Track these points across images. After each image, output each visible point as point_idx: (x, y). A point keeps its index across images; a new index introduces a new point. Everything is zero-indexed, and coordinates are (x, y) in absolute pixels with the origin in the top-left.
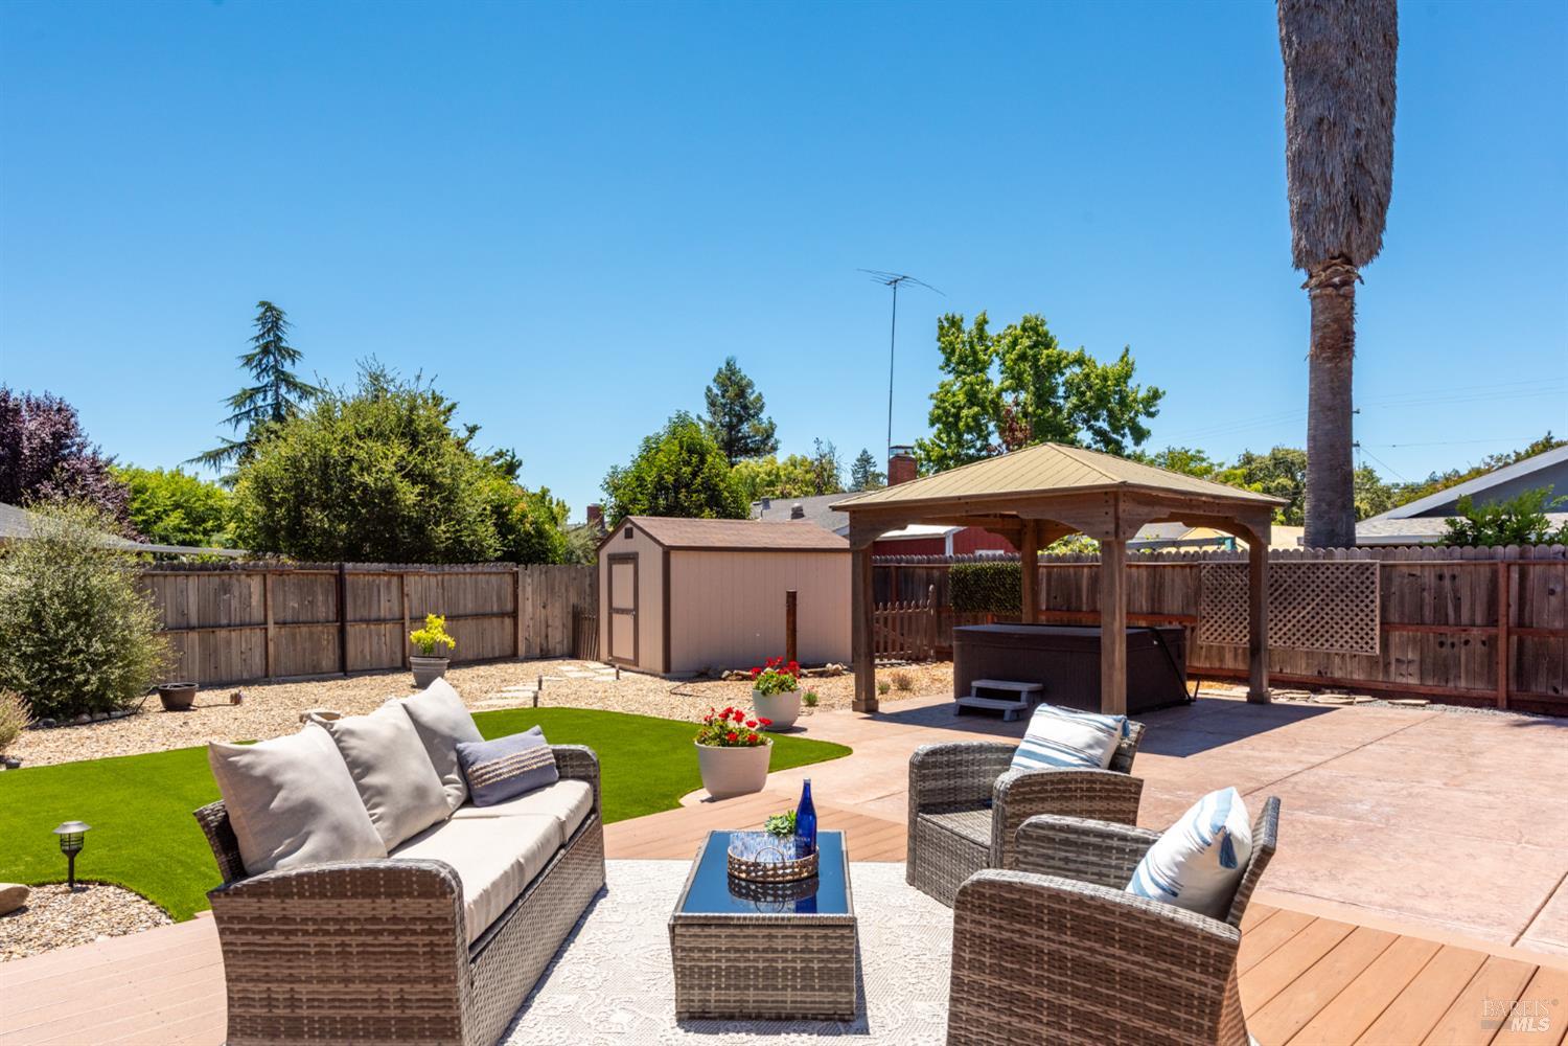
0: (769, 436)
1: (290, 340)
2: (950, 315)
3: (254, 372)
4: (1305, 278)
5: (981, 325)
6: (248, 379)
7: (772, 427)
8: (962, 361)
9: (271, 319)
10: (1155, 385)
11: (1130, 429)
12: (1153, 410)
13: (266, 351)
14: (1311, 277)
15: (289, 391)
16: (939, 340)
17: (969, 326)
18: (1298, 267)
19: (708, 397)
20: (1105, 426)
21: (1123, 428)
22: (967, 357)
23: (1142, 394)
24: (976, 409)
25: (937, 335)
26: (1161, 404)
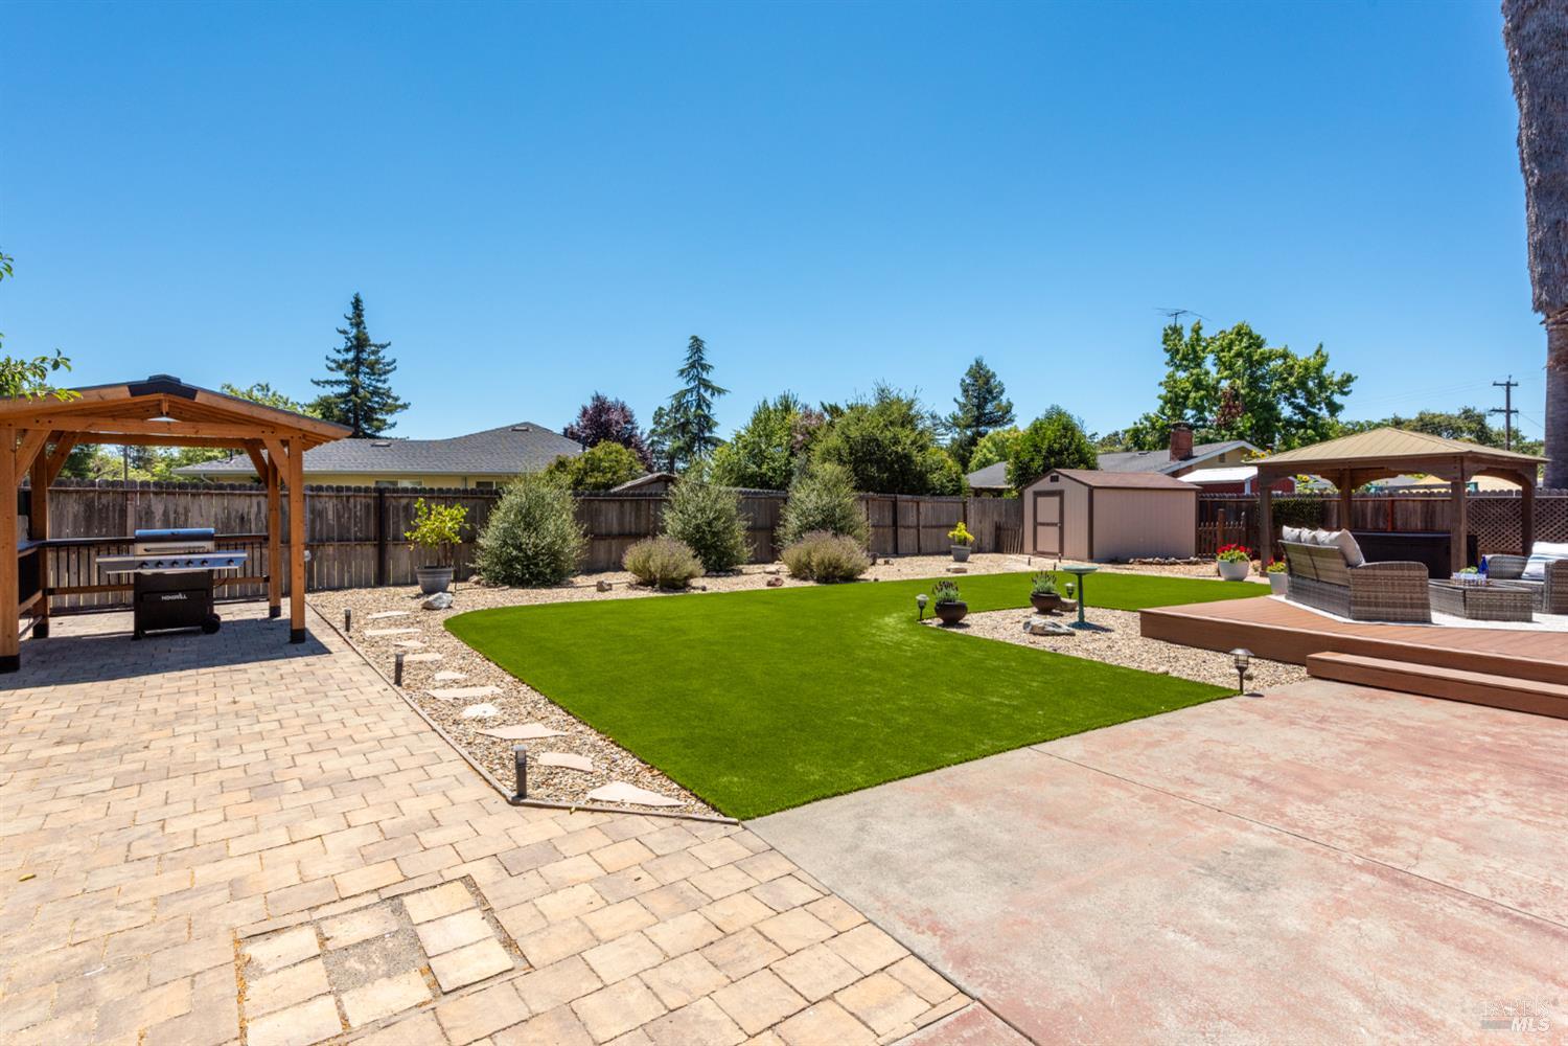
0: (1008, 412)
1: (708, 359)
2: (1173, 325)
3: (685, 380)
4: (1543, 317)
5: (1197, 330)
6: (682, 385)
7: (1010, 405)
8: (1184, 358)
9: (697, 345)
10: (1347, 372)
11: (1326, 404)
12: (1346, 390)
13: (692, 366)
14: (1548, 317)
15: (706, 391)
16: (1164, 343)
17: (1187, 335)
18: (1536, 311)
19: (961, 385)
20: (1303, 402)
21: (1319, 403)
22: (1189, 355)
23: (1337, 378)
24: (1202, 393)
25: (1162, 340)
26: (1352, 386)
